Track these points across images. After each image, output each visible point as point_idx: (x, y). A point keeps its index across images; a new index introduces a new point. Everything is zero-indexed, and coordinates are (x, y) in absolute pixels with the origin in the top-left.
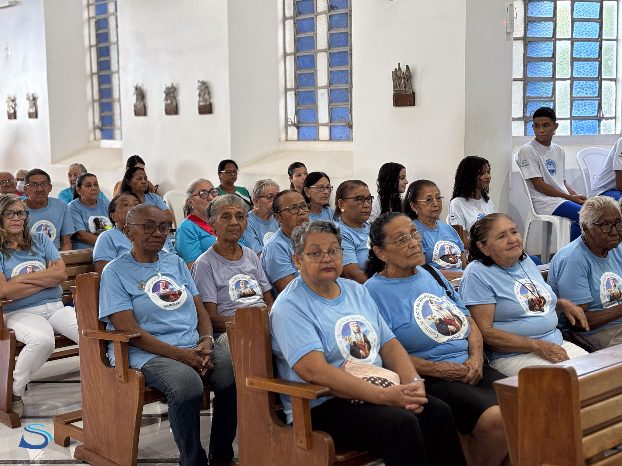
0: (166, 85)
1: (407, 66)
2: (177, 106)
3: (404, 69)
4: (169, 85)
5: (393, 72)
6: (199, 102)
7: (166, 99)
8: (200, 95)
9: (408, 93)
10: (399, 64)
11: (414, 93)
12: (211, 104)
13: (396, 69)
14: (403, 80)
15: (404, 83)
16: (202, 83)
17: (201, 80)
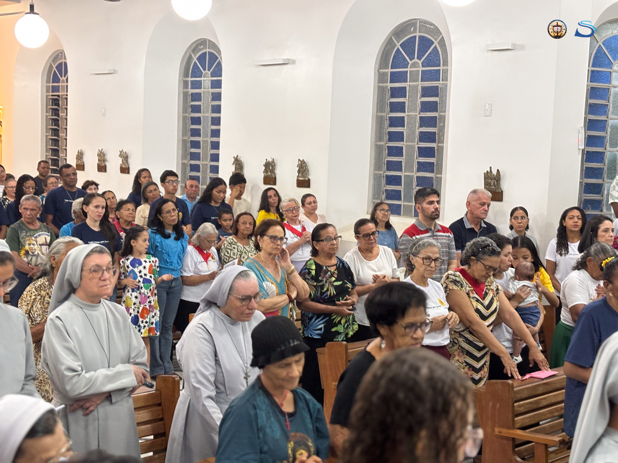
0: (266, 160)
1: (498, 171)
2: (275, 178)
3: (494, 172)
4: (270, 160)
5: (484, 173)
6: (298, 177)
7: (266, 171)
8: (299, 171)
9: (497, 191)
10: (491, 168)
11: (502, 191)
12: (309, 180)
13: (487, 172)
14: (493, 180)
15: (494, 182)
16: (303, 162)
17: (301, 160)
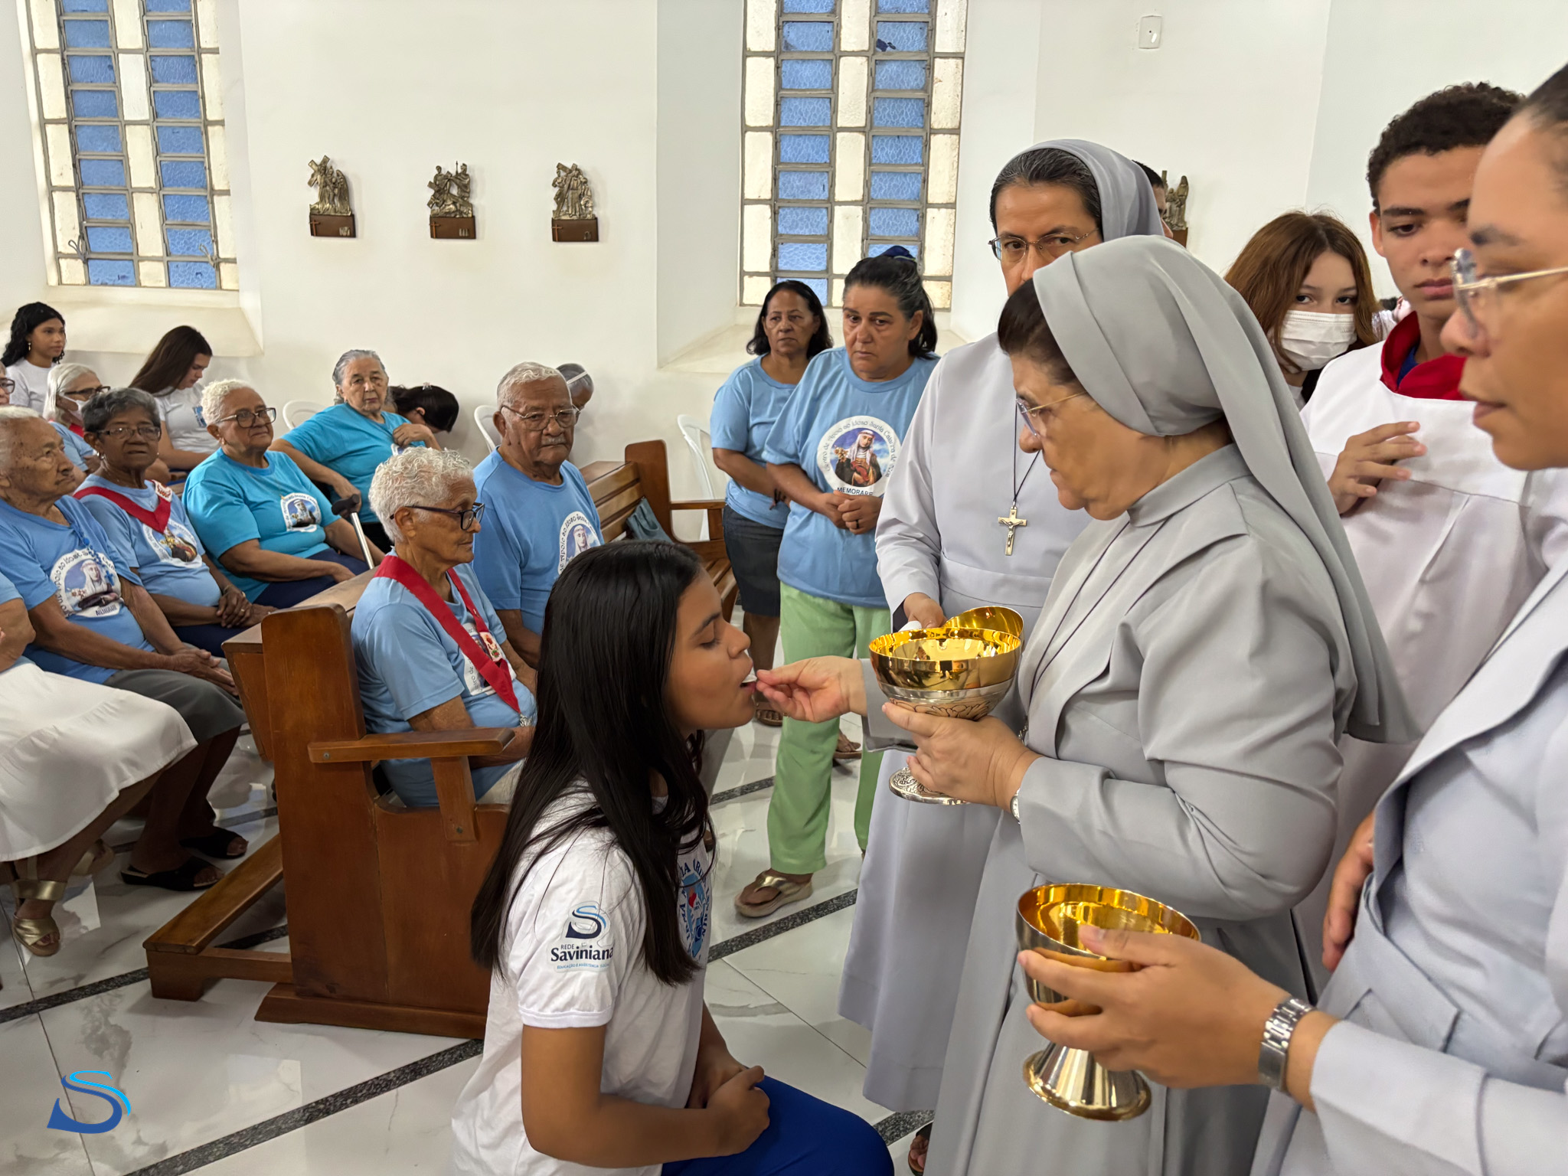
2: (473, 218)
7: (437, 201)
8: (560, 198)
11: (1187, 229)
12: (595, 220)
16: (575, 173)
17: (569, 165)
